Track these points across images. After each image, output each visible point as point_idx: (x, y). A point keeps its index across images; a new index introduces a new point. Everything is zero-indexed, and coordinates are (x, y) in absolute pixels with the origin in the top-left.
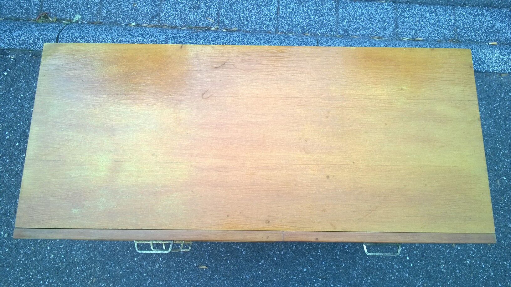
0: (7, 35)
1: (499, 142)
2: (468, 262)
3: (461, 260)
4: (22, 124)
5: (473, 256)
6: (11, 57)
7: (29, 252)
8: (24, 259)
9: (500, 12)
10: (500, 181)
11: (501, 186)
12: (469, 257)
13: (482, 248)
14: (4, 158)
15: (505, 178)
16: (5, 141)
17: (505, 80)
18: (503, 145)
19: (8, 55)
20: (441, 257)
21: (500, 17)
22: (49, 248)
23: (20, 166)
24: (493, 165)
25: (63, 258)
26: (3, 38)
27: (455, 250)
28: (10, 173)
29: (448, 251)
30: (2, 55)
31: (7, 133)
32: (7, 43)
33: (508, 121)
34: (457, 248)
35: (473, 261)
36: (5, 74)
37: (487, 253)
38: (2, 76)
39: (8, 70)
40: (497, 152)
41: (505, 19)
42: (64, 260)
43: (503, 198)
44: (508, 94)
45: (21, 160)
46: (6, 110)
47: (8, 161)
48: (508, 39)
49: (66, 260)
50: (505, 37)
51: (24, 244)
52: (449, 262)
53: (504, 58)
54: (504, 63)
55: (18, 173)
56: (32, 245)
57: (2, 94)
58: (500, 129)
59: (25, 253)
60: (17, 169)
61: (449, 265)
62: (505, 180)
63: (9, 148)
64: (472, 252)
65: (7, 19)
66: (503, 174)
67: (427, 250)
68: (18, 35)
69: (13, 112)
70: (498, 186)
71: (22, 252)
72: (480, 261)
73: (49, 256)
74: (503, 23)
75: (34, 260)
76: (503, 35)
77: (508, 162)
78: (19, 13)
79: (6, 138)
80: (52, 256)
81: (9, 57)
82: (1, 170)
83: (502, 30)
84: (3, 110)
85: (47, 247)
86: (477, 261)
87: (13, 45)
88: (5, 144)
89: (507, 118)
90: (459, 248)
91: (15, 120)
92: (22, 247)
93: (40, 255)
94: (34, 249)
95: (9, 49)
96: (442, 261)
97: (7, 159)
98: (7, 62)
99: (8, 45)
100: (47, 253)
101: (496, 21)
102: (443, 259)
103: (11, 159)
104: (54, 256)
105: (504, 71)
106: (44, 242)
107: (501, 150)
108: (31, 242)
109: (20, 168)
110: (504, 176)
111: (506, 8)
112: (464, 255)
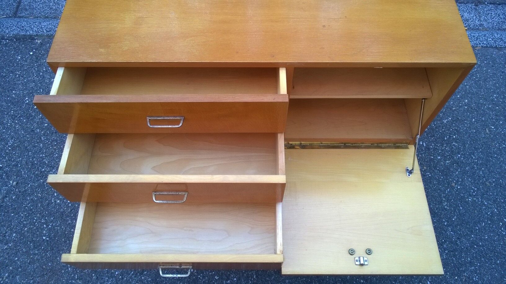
0: (36, 25)
1: (483, 99)
2: (470, 200)
3: (463, 198)
4: (42, 91)
5: (474, 194)
6: (38, 41)
7: (35, 199)
8: (30, 205)
9: (466, 6)
10: (488, 130)
11: (490, 134)
12: (470, 195)
13: (481, 187)
14: (21, 118)
15: (493, 127)
16: (24, 105)
17: (479, 52)
18: (486, 100)
19: (36, 40)
20: (442, 195)
21: (467, 9)
22: (55, 194)
23: (35, 125)
24: (480, 117)
25: (69, 203)
26: (33, 27)
27: (456, 189)
28: (25, 131)
29: (448, 190)
30: (30, 40)
31: (27, 98)
32: (35, 31)
33: (487, 82)
34: (457, 188)
35: (475, 199)
36: (31, 53)
37: (487, 192)
38: (28, 55)
39: (34, 50)
40: (482, 106)
41: (471, 11)
42: (70, 205)
43: (494, 144)
44: (484, 62)
45: (37, 120)
46: (28, 81)
47: (25, 121)
48: (477, 26)
49: (72, 205)
50: (474, 24)
51: (31, 191)
52: (451, 200)
53: (475, 35)
54: (475, 39)
55: (33, 131)
56: (39, 192)
57: (27, 68)
58: (481, 88)
59: (32, 199)
60: (32, 127)
61: (452, 202)
62: (493, 129)
63: (28, 110)
64: (472, 191)
65: (37, 18)
66: (490, 124)
67: (428, 190)
68: (46, 24)
69: (34, 82)
70: (487, 133)
71: (29, 199)
72: (481, 198)
73: (55, 202)
74: (471, 14)
75: (39, 205)
76: (472, 22)
77: (494, 114)
78: (48, 13)
79: (26, 102)
80: (58, 201)
81: (36, 41)
82: (17, 129)
83: (471, 19)
84: (25, 81)
85: (54, 194)
86: (478, 198)
87: (41, 32)
88: (23, 107)
89: (485, 80)
90: (459, 187)
91: (35, 89)
92: (29, 194)
93: (46, 201)
94: (40, 196)
95: (37, 35)
96: (444, 199)
97: (24, 119)
98: (33, 45)
99: (36, 32)
100: (53, 199)
101: (464, 13)
102: (444, 197)
103: (28, 119)
104: (60, 201)
105: (477, 44)
106: (51, 190)
107: (485, 105)
108: (38, 190)
109: (35, 126)
110: (491, 126)
111: (471, 3)
112: (464, 193)
